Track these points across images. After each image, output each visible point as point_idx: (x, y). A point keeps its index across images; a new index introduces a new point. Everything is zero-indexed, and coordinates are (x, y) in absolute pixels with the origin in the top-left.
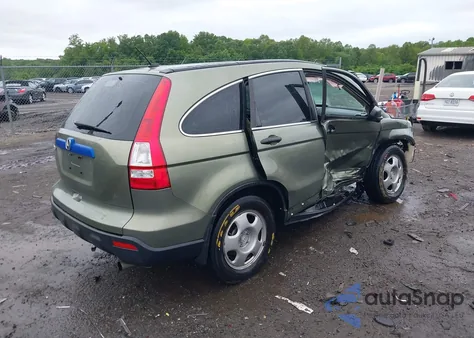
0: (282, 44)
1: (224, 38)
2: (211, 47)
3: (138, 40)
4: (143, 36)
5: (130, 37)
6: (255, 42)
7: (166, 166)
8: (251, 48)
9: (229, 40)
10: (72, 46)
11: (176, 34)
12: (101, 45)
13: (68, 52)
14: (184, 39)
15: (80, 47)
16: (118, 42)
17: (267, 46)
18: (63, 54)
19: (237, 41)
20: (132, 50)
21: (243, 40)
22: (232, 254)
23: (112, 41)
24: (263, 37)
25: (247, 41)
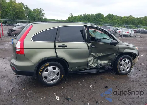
0: (137, 18)
1: (116, 16)
2: (111, 19)
3: (89, 15)
4: (91, 14)
5: (87, 14)
6: (127, 17)
7: (24, 49)
8: (125, 20)
9: (118, 16)
10: (70, 17)
11: (101, 14)
12: (78, 16)
13: (69, 18)
14: (103, 16)
15: (72, 17)
16: (83, 16)
17: (131, 19)
18: (68, 19)
19: (121, 17)
20: (86, 18)
21: (123, 17)
22: (46, 78)
23: (81, 15)
24: (130, 16)
25: (124, 17)
